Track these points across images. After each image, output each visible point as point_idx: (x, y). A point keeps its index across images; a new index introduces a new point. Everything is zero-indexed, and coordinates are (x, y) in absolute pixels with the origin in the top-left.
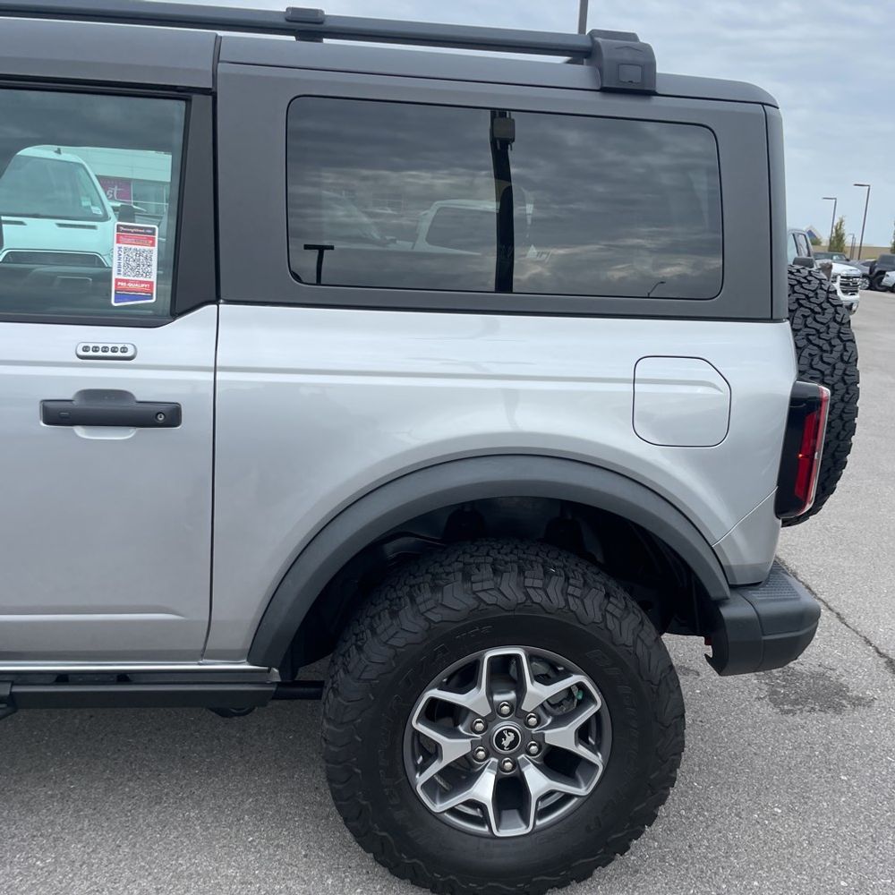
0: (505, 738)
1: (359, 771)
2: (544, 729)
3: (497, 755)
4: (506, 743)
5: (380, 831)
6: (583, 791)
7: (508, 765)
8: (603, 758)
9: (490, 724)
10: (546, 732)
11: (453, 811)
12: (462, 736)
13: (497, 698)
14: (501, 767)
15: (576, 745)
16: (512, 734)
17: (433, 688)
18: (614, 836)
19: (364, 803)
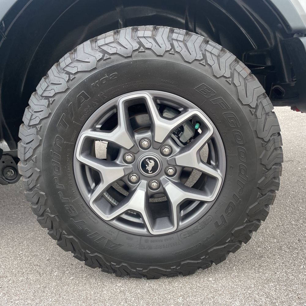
0: (148, 164)
1: (44, 194)
2: (176, 155)
3: (146, 178)
4: (149, 168)
5: (68, 235)
6: (210, 198)
7: (154, 185)
8: (221, 172)
9: (136, 155)
10: (176, 157)
11: (119, 219)
12: (117, 165)
13: (138, 136)
14: (149, 186)
15: (198, 163)
16: (152, 161)
17: (86, 129)
18: (236, 229)
19: (53, 216)
